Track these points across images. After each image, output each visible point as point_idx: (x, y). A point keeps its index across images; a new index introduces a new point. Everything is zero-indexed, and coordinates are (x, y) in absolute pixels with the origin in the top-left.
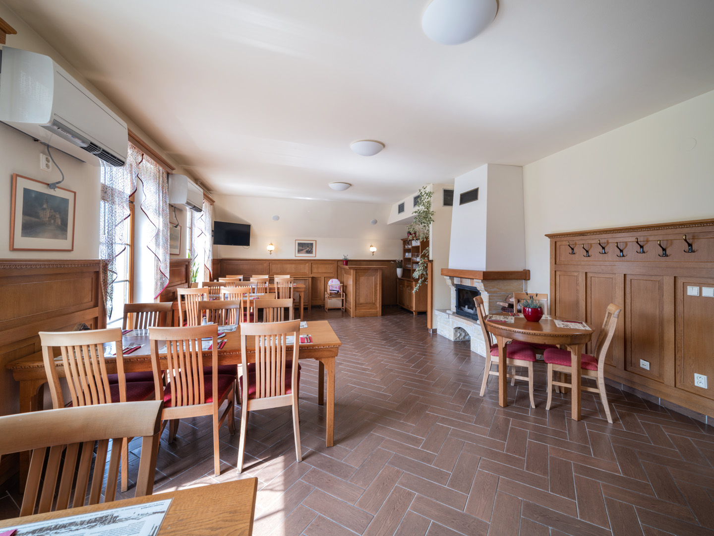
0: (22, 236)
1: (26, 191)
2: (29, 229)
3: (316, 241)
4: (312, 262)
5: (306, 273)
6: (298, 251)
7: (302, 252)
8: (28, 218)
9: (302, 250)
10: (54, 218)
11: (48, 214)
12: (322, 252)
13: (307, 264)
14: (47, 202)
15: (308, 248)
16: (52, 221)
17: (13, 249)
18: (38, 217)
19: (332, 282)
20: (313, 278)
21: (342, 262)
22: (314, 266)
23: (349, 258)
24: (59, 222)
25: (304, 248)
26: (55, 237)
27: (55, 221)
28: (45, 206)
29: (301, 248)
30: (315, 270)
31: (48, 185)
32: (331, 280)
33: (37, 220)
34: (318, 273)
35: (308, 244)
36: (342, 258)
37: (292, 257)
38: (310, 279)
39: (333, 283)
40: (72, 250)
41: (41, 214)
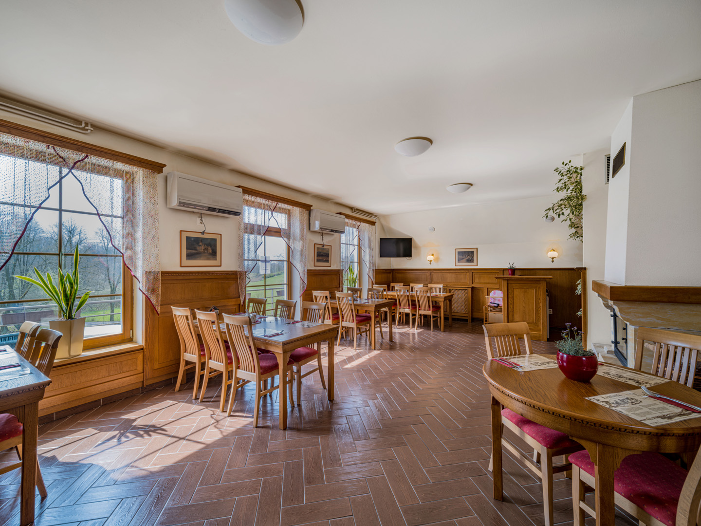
0: (187, 260)
1: (187, 238)
2: (189, 256)
3: (477, 249)
4: (473, 271)
5: (467, 283)
6: (458, 260)
7: (462, 261)
8: (190, 251)
9: (463, 259)
10: (207, 250)
11: (203, 248)
12: (484, 261)
13: (468, 274)
14: (202, 242)
15: (469, 257)
16: (206, 251)
17: (181, 266)
18: (196, 250)
19: (494, 293)
20: (473, 288)
21: (508, 271)
22: (475, 276)
23: (517, 266)
24: (210, 251)
25: (464, 257)
26: (208, 259)
27: (207, 251)
28: (200, 244)
29: (461, 257)
30: (476, 280)
31: (201, 233)
32: (493, 292)
33: (195, 251)
34: (480, 283)
35: (468, 252)
36: (507, 266)
37: (452, 266)
38: (470, 289)
39: (496, 296)
40: (221, 266)
41: (198, 248)
